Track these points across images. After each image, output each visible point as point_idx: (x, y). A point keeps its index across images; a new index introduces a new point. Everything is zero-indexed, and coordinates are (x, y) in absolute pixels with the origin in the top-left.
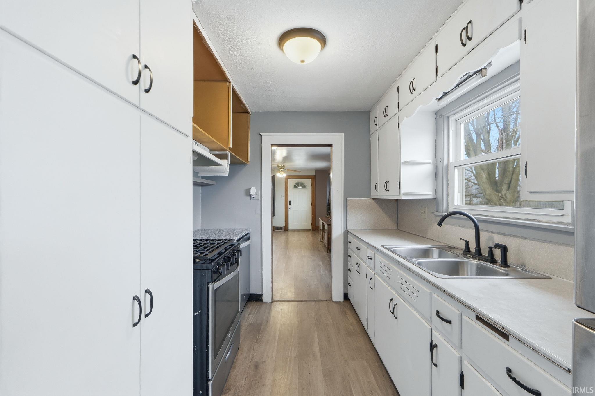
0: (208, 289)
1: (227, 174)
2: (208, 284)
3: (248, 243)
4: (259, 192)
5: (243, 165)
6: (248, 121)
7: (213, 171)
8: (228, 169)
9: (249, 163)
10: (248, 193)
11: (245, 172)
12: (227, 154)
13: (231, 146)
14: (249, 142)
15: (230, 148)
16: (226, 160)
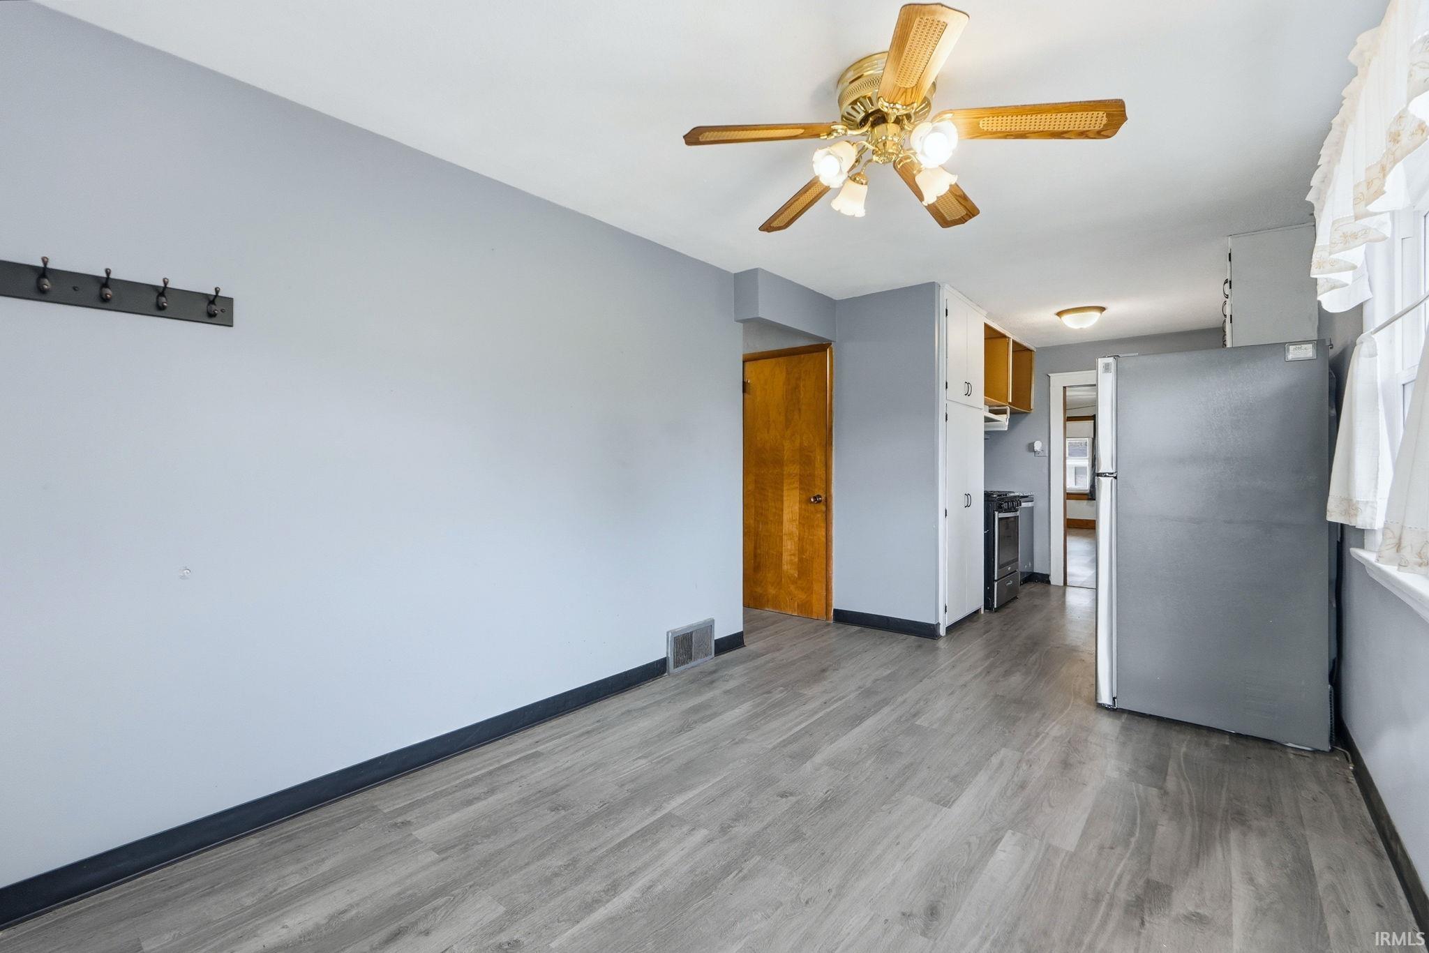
0: (994, 515)
1: (1006, 429)
2: (994, 511)
3: (1030, 504)
4: (1047, 447)
5: (1024, 415)
6: (1031, 360)
7: (994, 427)
8: (1007, 423)
9: (1032, 411)
10: (1031, 448)
11: (1026, 422)
12: (1006, 410)
13: (1011, 401)
14: (1033, 385)
15: (1009, 403)
16: (1005, 416)
